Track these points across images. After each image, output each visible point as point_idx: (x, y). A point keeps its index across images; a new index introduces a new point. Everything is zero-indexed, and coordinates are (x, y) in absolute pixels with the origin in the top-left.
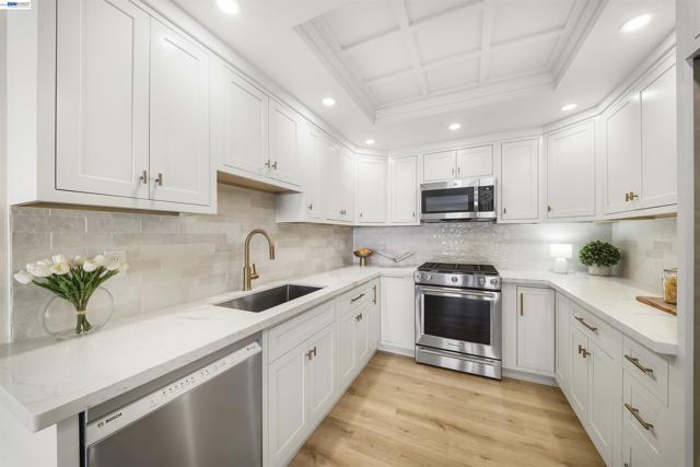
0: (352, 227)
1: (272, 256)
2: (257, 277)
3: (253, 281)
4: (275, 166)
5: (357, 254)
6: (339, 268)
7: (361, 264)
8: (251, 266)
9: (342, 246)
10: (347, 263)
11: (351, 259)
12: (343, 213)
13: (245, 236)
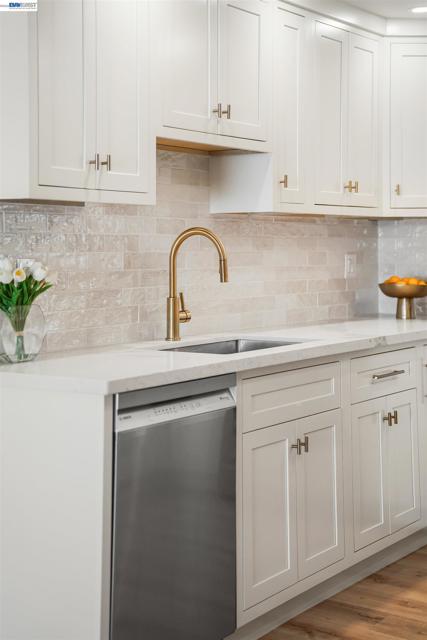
0: (374, 221)
1: (224, 277)
2: (187, 319)
3: (182, 326)
4: (228, 112)
5: (389, 289)
6: (342, 321)
7: (398, 316)
8: (178, 296)
9: (348, 268)
10: (363, 312)
11: (374, 303)
12: (352, 187)
13: (167, 243)
